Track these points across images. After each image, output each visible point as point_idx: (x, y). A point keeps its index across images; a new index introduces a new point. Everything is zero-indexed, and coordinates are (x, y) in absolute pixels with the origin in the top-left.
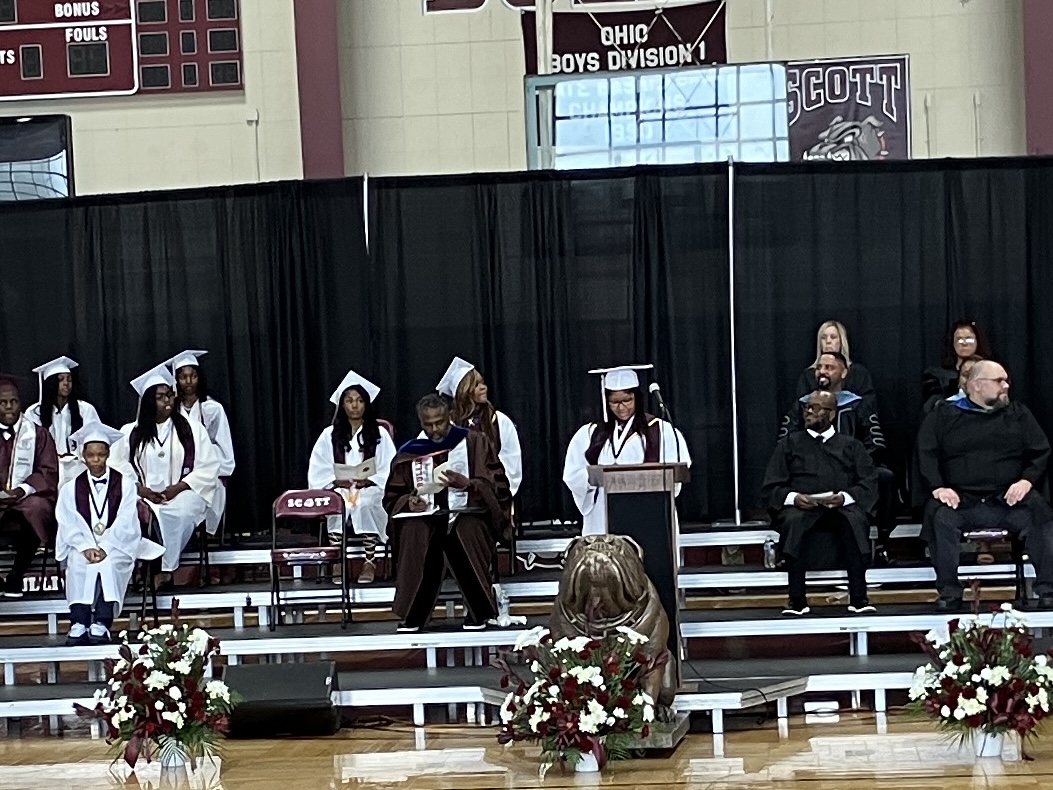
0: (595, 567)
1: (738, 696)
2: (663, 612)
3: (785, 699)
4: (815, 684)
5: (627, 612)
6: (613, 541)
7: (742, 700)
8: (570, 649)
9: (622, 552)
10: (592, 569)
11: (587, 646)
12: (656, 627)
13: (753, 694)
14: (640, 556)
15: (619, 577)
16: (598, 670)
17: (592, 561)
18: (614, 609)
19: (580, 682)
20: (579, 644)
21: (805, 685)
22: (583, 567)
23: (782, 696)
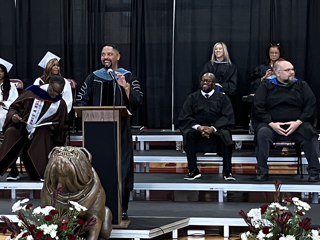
0: (61, 166)
1: (148, 232)
2: (102, 190)
3: (176, 231)
4: (193, 221)
5: (81, 190)
6: (74, 151)
7: (150, 234)
8: (41, 213)
9: (78, 158)
10: (60, 166)
11: (52, 212)
12: (98, 198)
13: (156, 230)
14: (89, 159)
15: (74, 171)
16: (56, 227)
17: (60, 162)
18: (73, 188)
19: (45, 233)
20: (47, 211)
21: (187, 222)
22: (54, 166)
23: (174, 229)
